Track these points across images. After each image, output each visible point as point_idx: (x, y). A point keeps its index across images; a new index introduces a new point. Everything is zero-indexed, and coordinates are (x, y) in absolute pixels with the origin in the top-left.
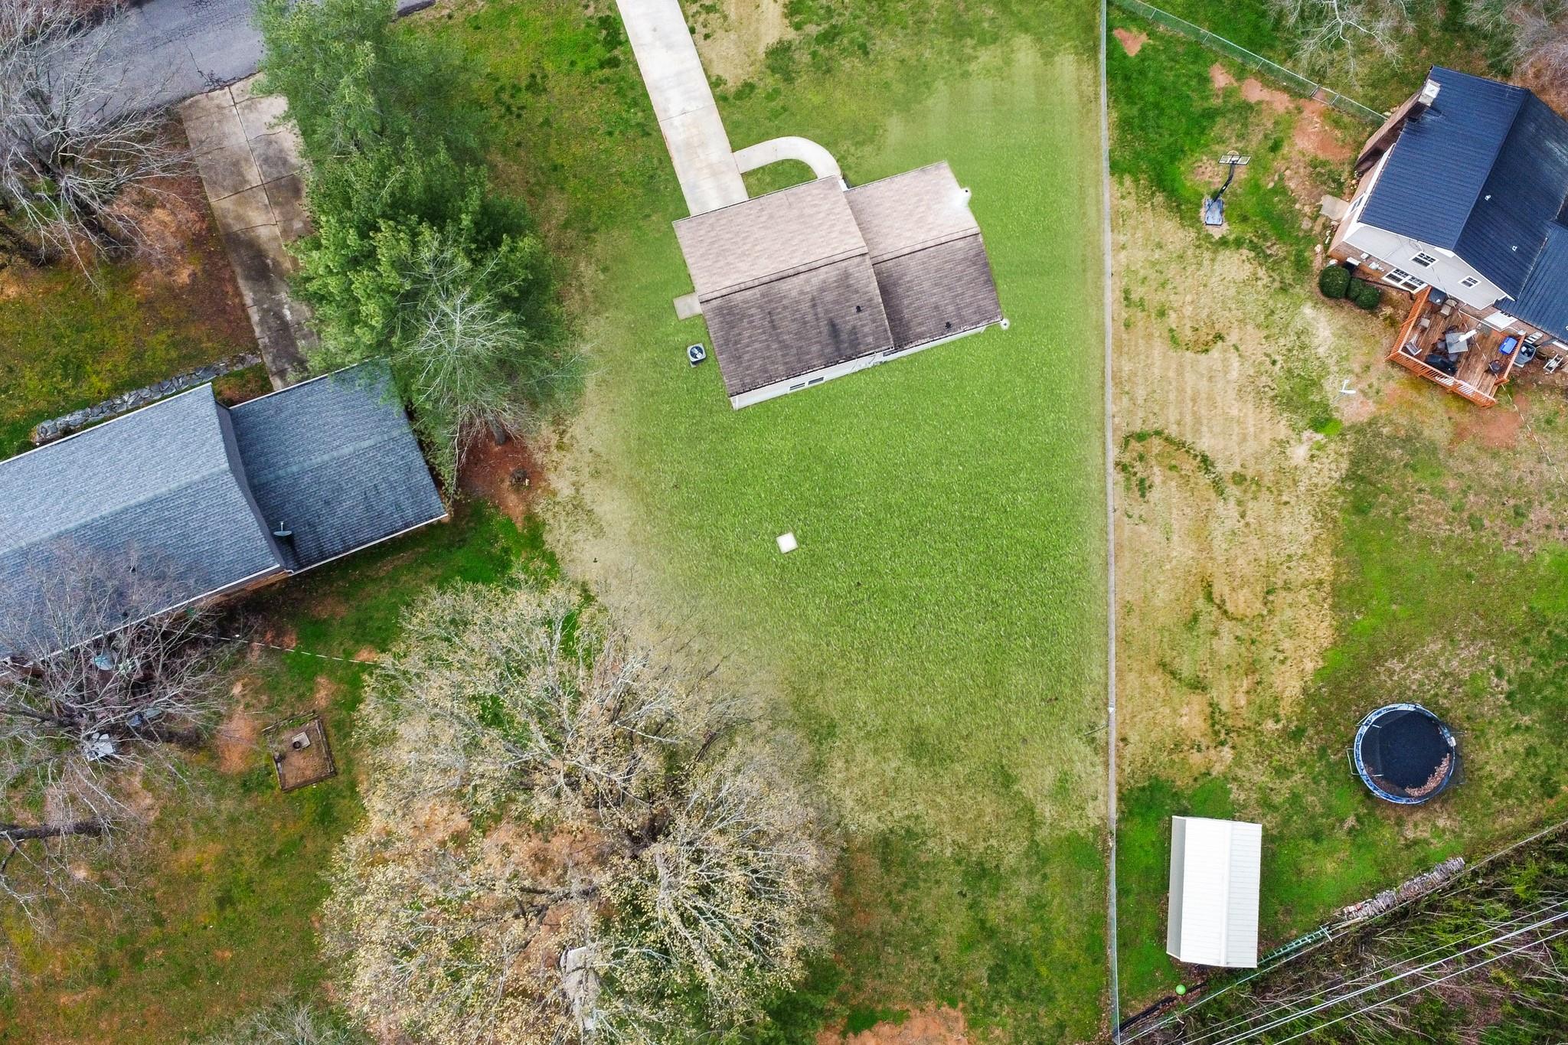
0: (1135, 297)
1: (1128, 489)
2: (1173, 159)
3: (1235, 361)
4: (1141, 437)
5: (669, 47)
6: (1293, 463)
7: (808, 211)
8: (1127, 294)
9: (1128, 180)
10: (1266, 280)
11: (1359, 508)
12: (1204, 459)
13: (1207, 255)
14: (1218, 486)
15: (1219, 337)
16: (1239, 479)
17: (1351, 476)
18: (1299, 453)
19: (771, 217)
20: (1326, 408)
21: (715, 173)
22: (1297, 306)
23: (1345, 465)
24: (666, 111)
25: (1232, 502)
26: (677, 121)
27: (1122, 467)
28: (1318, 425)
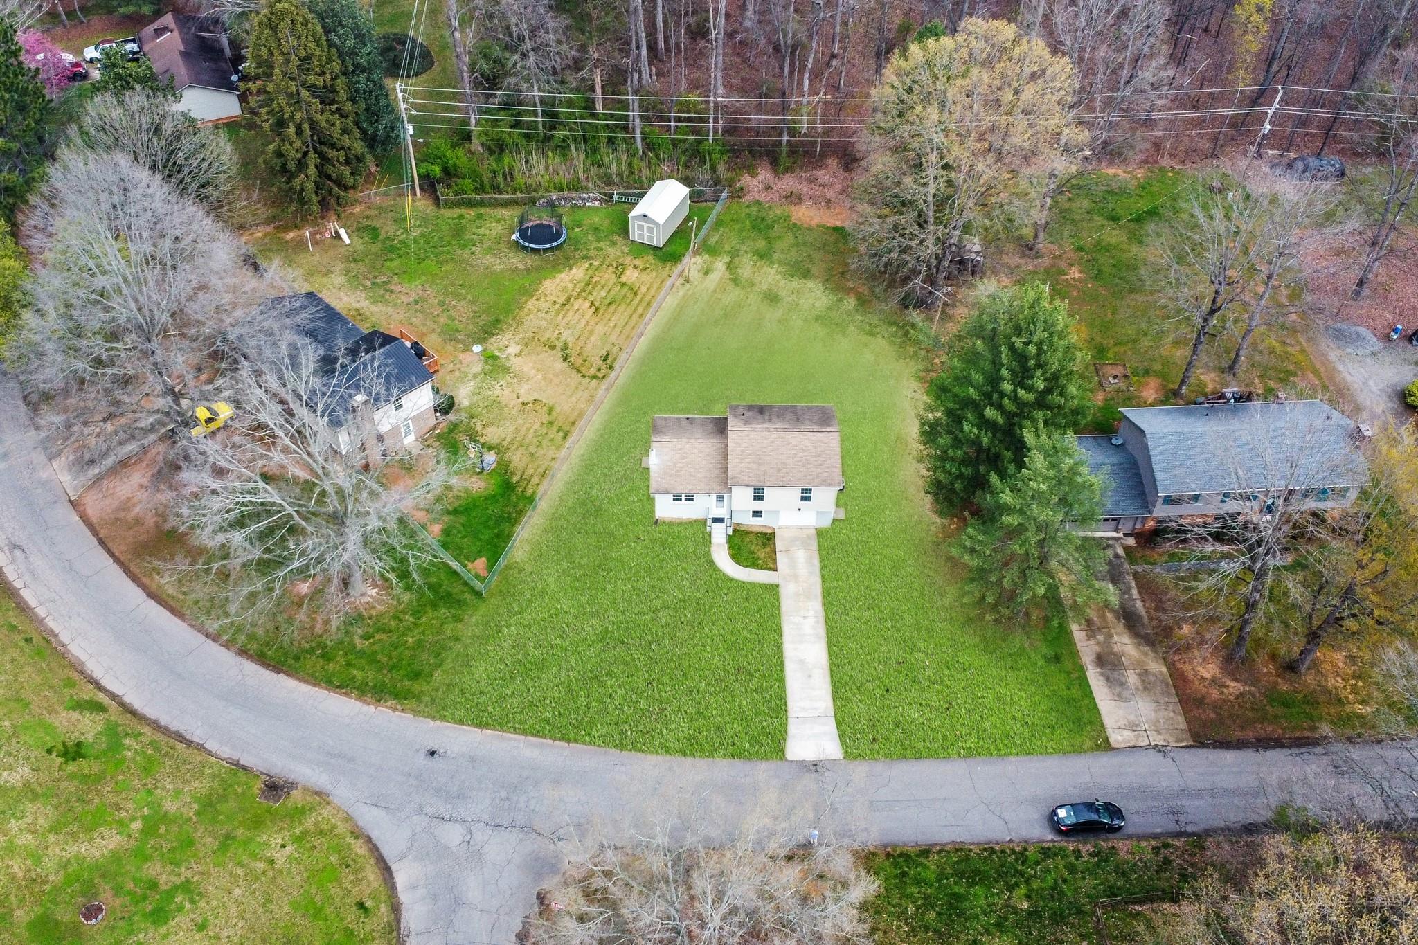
0: (561, 434)
1: (615, 359)
2: (494, 496)
3: (522, 391)
4: (594, 377)
5: (802, 662)
6: (519, 347)
7: (754, 466)
8: (565, 437)
9: (529, 492)
10: (479, 423)
11: (498, 321)
12: (565, 359)
13: (505, 443)
14: (565, 346)
15: (524, 404)
16: (553, 348)
17: (491, 334)
18: (513, 349)
19: (779, 470)
20: (486, 362)
21: (795, 577)
22: (470, 407)
23: (492, 340)
24: (817, 622)
25: (563, 339)
26: (812, 613)
27: (611, 367)
28: (496, 358)
